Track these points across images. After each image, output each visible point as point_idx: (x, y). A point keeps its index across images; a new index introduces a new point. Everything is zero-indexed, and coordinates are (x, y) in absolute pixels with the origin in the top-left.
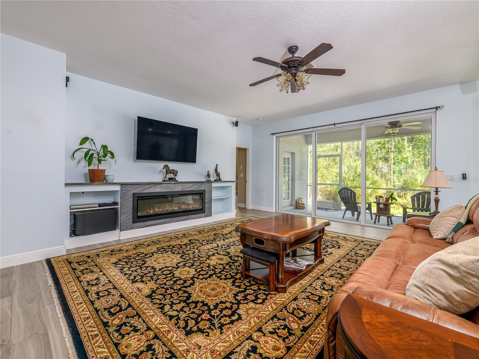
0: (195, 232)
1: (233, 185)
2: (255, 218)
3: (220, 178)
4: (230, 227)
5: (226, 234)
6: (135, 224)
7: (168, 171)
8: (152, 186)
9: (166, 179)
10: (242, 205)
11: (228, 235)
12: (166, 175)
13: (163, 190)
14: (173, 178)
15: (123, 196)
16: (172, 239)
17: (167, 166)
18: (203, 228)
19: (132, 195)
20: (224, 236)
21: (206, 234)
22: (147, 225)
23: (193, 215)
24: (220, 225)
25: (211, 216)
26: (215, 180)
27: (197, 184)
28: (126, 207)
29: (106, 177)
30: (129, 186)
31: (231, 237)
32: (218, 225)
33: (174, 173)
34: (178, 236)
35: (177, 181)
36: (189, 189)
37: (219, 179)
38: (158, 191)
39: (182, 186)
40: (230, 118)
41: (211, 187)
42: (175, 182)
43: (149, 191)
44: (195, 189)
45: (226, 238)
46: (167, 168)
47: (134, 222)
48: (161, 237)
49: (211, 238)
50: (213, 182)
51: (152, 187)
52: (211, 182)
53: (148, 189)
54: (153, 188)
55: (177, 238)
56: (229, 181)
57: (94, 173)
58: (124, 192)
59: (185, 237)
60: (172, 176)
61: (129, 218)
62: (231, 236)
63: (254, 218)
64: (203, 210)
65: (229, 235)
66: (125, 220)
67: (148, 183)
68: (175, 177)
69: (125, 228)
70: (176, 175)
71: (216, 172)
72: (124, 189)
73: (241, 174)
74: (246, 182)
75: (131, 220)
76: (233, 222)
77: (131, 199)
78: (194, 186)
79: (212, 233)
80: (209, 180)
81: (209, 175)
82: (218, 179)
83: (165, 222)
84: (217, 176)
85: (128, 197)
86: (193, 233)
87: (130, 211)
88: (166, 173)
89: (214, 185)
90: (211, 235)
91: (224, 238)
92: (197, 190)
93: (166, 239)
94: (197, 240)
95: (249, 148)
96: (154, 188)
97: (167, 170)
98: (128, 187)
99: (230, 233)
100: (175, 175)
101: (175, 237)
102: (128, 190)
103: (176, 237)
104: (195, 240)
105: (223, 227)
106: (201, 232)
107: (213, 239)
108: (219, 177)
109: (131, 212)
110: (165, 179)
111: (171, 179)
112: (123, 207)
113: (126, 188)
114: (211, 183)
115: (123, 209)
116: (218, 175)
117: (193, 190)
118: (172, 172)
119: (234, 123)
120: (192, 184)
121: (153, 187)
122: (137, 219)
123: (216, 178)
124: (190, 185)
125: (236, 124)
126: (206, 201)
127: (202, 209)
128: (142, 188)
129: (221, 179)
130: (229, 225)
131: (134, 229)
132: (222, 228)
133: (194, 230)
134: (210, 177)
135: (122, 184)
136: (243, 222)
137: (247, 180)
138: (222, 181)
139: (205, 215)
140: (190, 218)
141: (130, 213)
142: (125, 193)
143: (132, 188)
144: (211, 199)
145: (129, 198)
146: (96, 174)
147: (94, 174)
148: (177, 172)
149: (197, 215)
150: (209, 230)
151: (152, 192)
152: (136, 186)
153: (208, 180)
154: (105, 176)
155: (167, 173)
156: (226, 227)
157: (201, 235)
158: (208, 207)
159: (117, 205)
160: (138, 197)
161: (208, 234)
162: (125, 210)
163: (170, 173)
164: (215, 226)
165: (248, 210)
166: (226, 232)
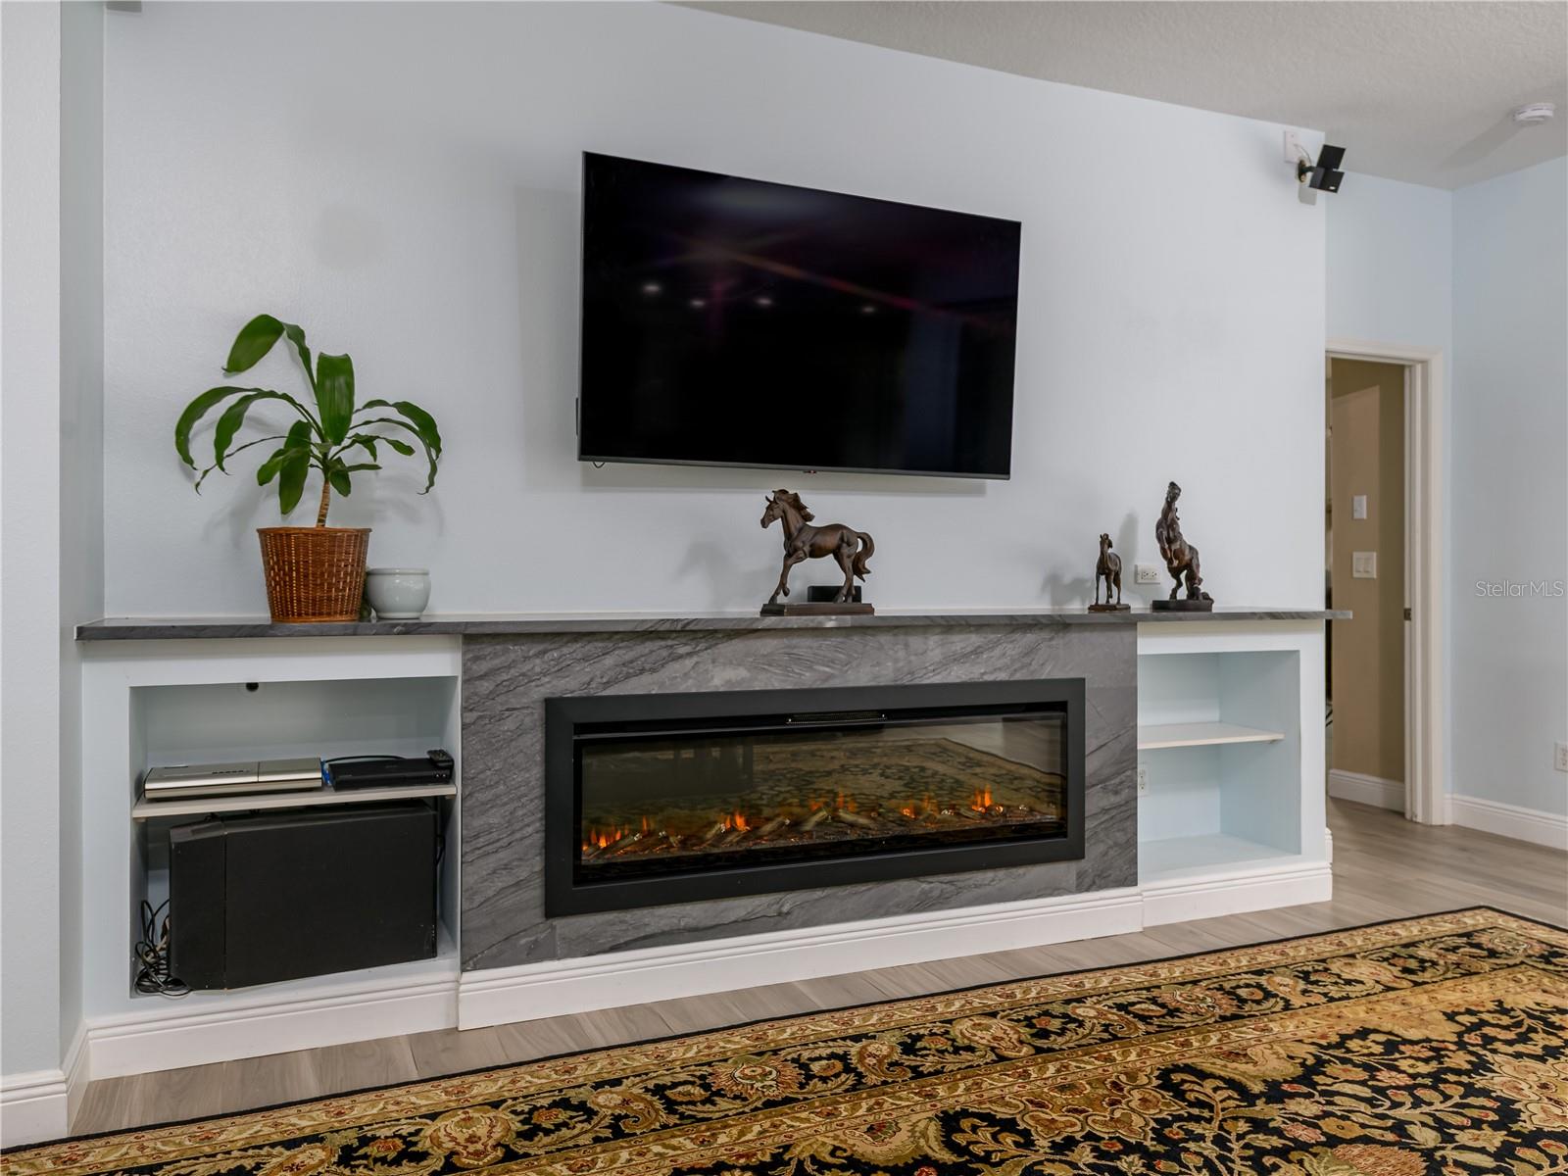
0: (997, 1026)
1: (1310, 647)
2: (1513, 924)
3: (1203, 588)
4: (1297, 1001)
5: (1275, 1093)
6: (566, 926)
7: (804, 539)
8: (682, 650)
9: (786, 594)
10: (1369, 788)
11: (1293, 1106)
12: (787, 568)
13: (762, 676)
14: (838, 589)
15: (480, 718)
16: (809, 1077)
17: (796, 503)
18: (1063, 987)
19: (538, 713)
20: (1261, 1109)
21: (1092, 1066)
22: (649, 931)
23: (990, 875)
24: (1208, 966)
25: (1136, 885)
26: (1159, 606)
27: (1017, 636)
28: (498, 797)
29: (375, 581)
30: (516, 651)
31: (1332, 1141)
32: (1197, 968)
33: (845, 550)
34: (862, 1055)
35: (869, 610)
36: (957, 674)
37: (1193, 593)
38: (729, 682)
39: (907, 646)
40: (1274, 130)
41: (1132, 660)
42: (848, 620)
43: (662, 684)
44: (1002, 676)
45: (1276, 1142)
46: (792, 515)
47: (554, 908)
48: (740, 1041)
49: (1137, 1121)
50: (1142, 618)
51: (681, 657)
52: (1129, 622)
53: (653, 671)
54: (689, 663)
55: (851, 1079)
56: (1274, 616)
57: (290, 554)
58: (485, 686)
59: (918, 1074)
60: (826, 571)
61: (524, 875)
62: (1330, 1125)
63: (1501, 921)
64: (1065, 835)
65: (1308, 1108)
66: (490, 893)
67: (645, 627)
68: (857, 582)
69: (494, 950)
70: (859, 569)
71: (1170, 541)
72: (483, 667)
73: (1356, 555)
74: (1407, 614)
75: (535, 893)
76: (1322, 947)
77: (533, 742)
78: (997, 652)
79: (1144, 1058)
80: (1114, 601)
81: (1108, 569)
82: (1182, 594)
83: (780, 914)
84: (1175, 573)
85: (509, 724)
86: (983, 1038)
87: (530, 830)
88: (788, 556)
89: (1151, 644)
90: (1132, 1076)
91: (1261, 1140)
92: (1018, 677)
93: (765, 1075)
94: (1009, 1125)
95: (1424, 362)
96: (695, 659)
97: (793, 529)
98: (512, 656)
99: (1309, 1074)
100: (848, 563)
101: (839, 1066)
102: (513, 672)
103: (843, 1058)
104: (990, 1119)
105: (1231, 993)
106: (1044, 1034)
107: (1160, 1137)
108: (1193, 579)
109: (533, 831)
110: (781, 599)
111: (822, 595)
112: (482, 796)
113: (497, 662)
114: (1126, 635)
115: (483, 813)
116: (1182, 562)
117: (988, 678)
118: (831, 541)
119: (1302, 170)
120: (975, 639)
121: (689, 655)
122: (576, 883)
123: (1165, 585)
124: (961, 642)
125: (1326, 171)
126: (1091, 765)
127: (1059, 829)
128: (609, 661)
129: (1206, 597)
130: (1284, 984)
131: (552, 956)
132: (1227, 1006)
133: (993, 999)
134: (1118, 585)
135: (473, 637)
136: (1413, 964)
137: (1415, 600)
138: (1216, 608)
139: (1080, 875)
140: (967, 895)
141: (527, 842)
142: (492, 695)
143: (538, 665)
144: (1131, 749)
145: (520, 731)
146: (297, 562)
147: (290, 563)
148: (869, 547)
149: (1021, 870)
150: (1114, 1017)
151: (682, 688)
152: (565, 650)
153: (1108, 608)
154: (368, 574)
155: (792, 554)
156: (1268, 995)
157: (1052, 1069)
158: (1105, 811)
159: (448, 780)
160: (581, 728)
161: (1109, 1059)
162: (494, 818)
163: (817, 552)
164: (1163, 971)
165: (1430, 833)
166: (1276, 1066)
